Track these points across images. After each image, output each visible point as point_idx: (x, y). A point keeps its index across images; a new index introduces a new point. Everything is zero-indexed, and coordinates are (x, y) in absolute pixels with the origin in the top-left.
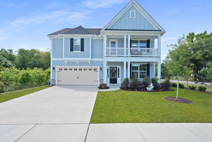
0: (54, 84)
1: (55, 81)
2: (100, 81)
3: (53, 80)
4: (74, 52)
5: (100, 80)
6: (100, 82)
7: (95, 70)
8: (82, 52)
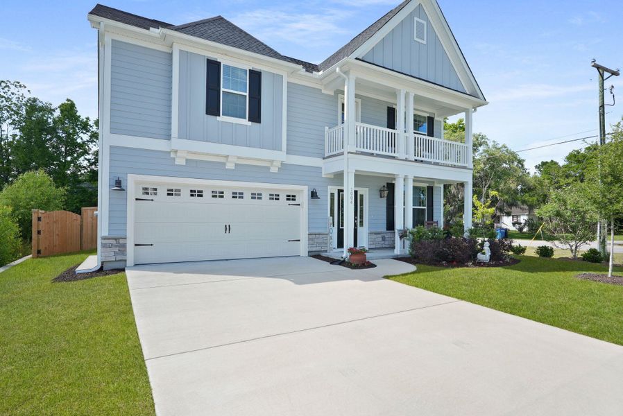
0: (119, 258)
1: (124, 246)
2: (309, 239)
3: (113, 242)
4: (222, 118)
5: (311, 237)
6: (312, 242)
7: (291, 198)
8: (253, 123)
